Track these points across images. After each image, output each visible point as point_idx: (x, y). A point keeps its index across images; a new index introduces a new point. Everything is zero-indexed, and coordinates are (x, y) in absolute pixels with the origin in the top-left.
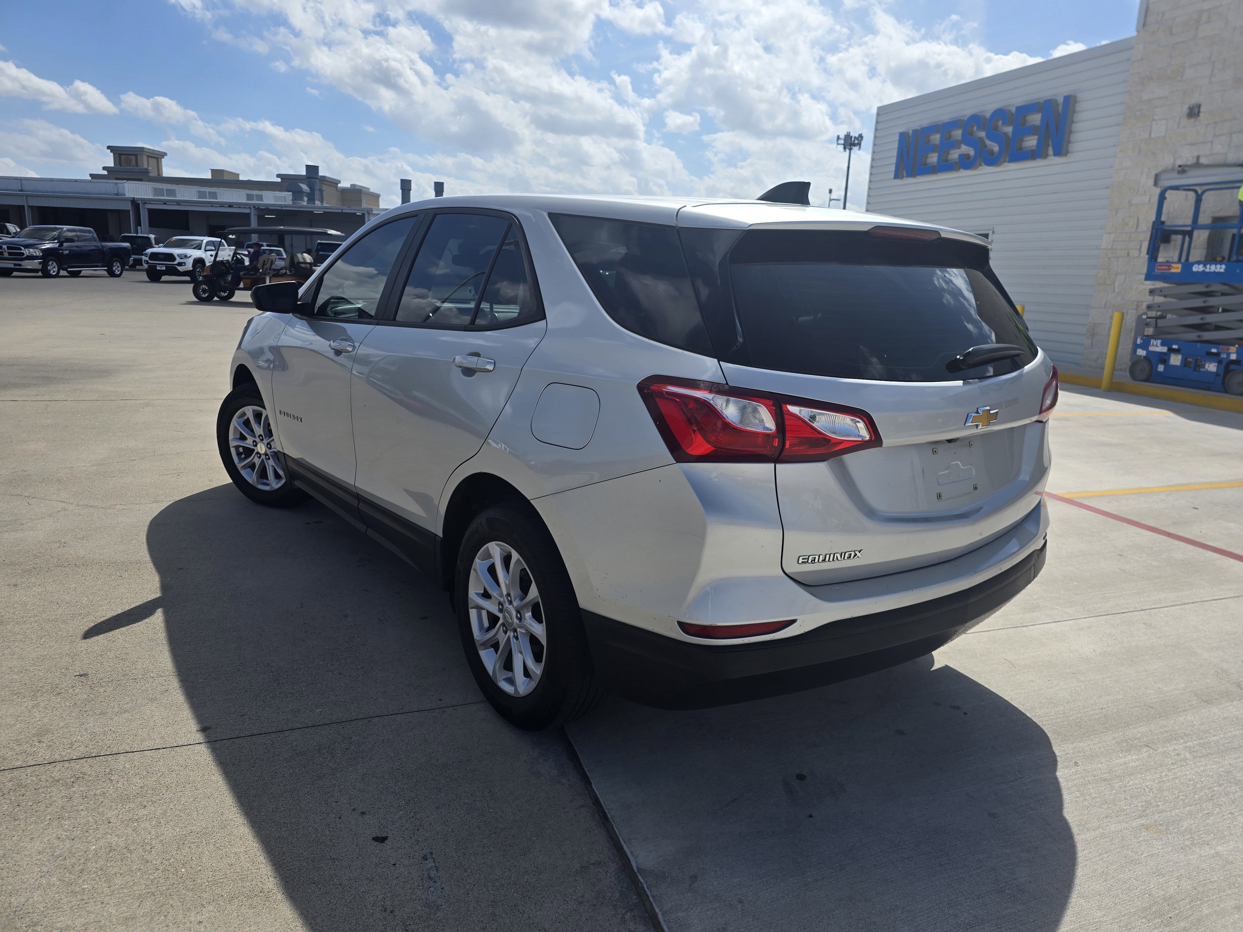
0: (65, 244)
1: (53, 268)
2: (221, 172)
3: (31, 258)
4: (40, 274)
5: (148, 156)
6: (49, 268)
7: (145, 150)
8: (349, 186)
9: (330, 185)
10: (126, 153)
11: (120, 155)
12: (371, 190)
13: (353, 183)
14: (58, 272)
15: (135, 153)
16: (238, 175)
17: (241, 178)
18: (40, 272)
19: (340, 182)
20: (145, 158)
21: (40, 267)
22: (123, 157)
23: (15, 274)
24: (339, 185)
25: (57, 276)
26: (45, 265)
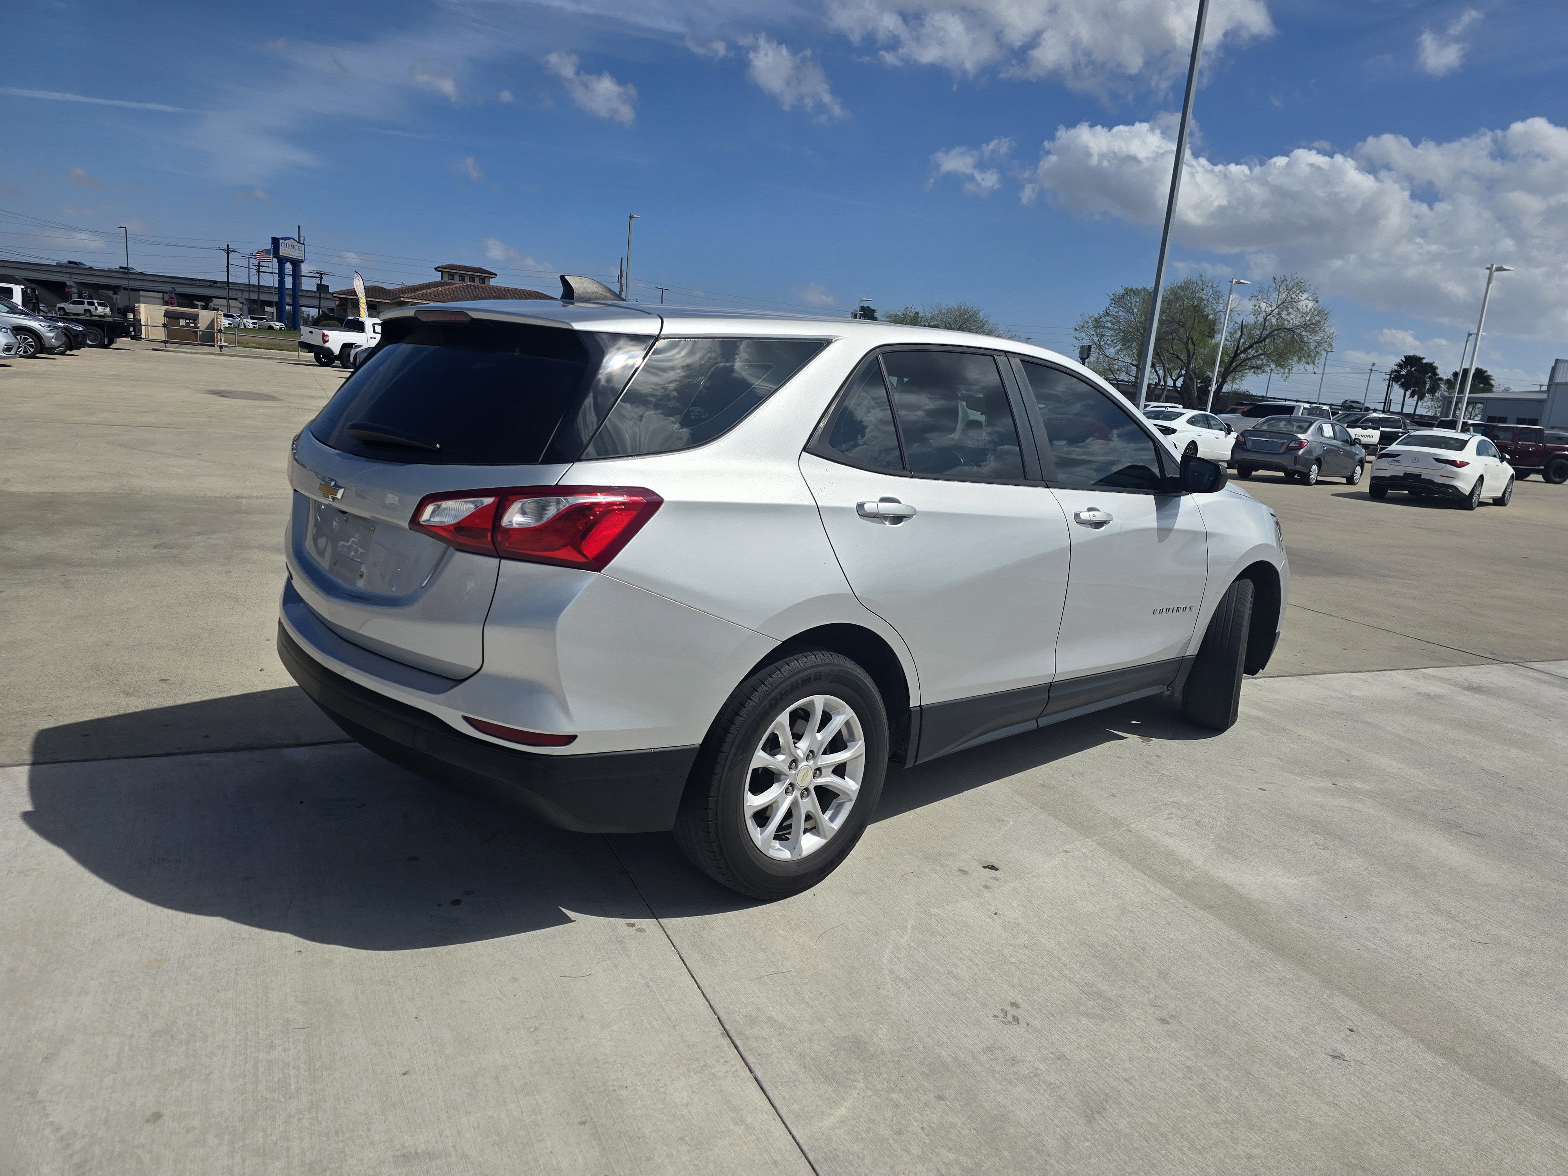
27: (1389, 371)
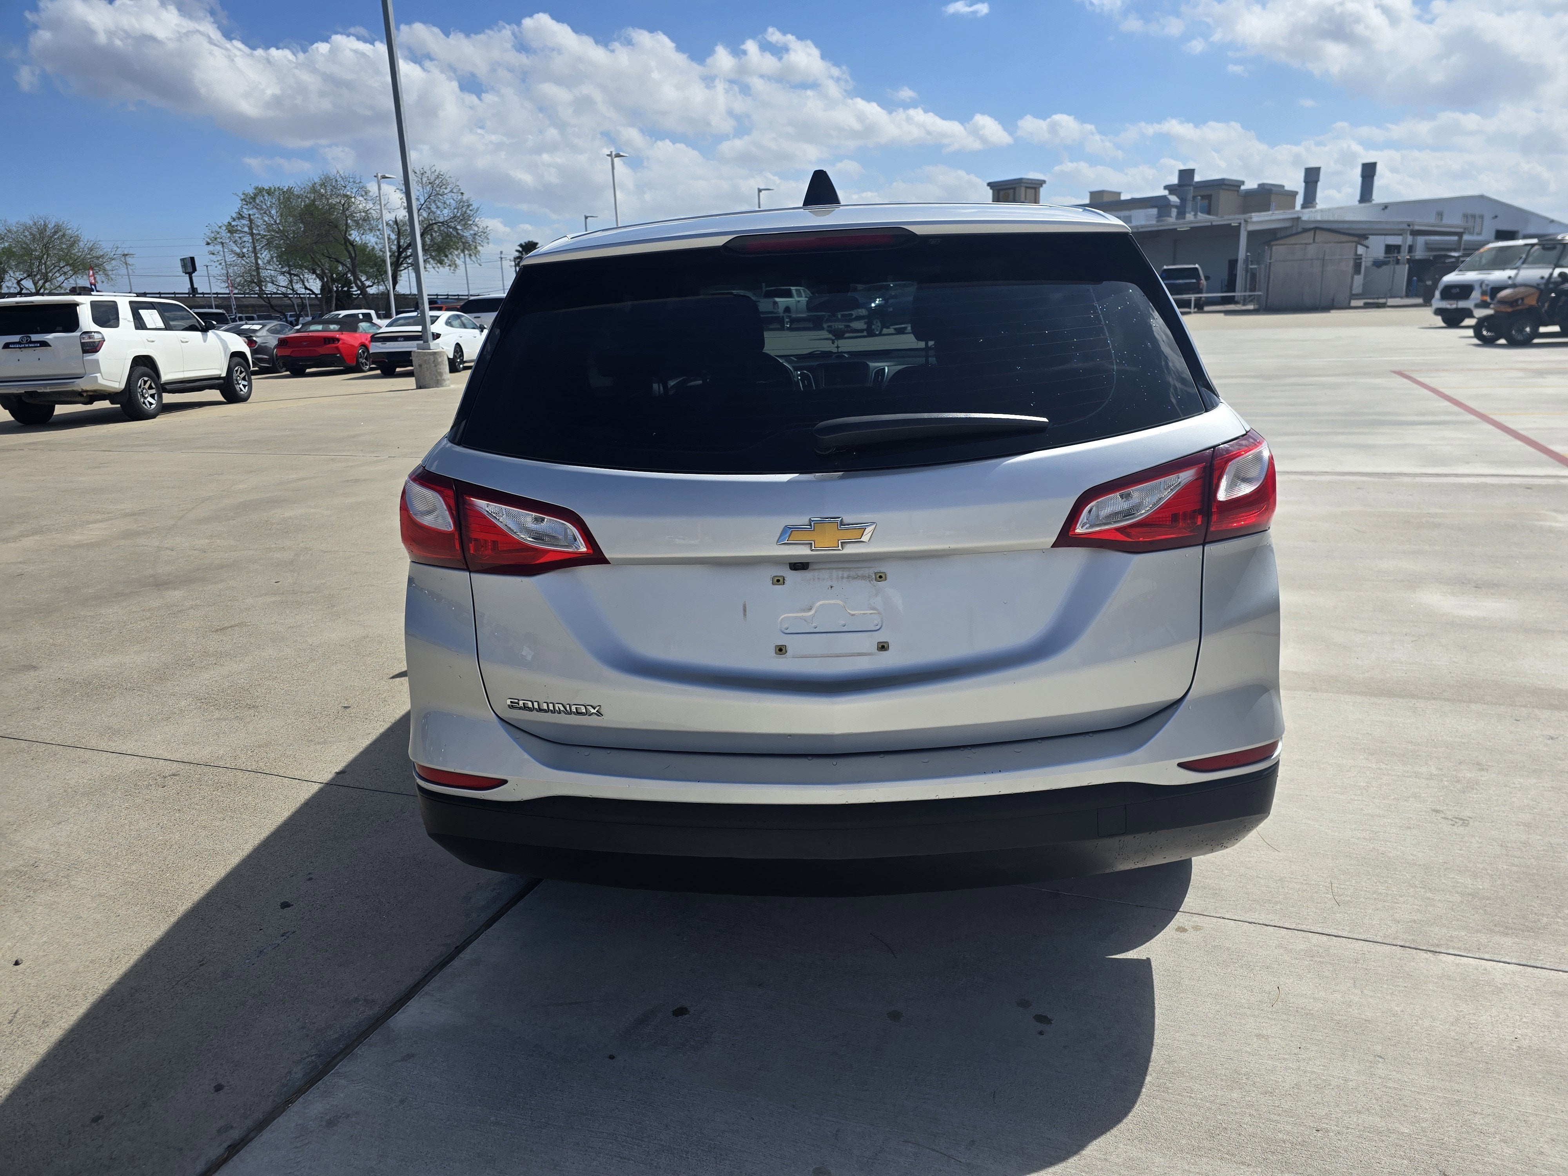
0: (891, 301)
1: (876, 326)
2: (1102, 193)
3: (859, 318)
4: (865, 334)
5: (1027, 188)
6: (873, 327)
7: (1023, 181)
8: (1255, 186)
9: (1228, 190)
10: (1005, 187)
11: (999, 191)
12: (1286, 188)
13: (1261, 182)
14: (881, 330)
15: (1013, 186)
16: (1119, 194)
17: (1124, 197)
18: (865, 332)
19: (1243, 183)
20: (1023, 190)
21: (865, 327)
22: (1002, 193)
23: (847, 335)
24: (1243, 188)
25: (880, 334)
26: (869, 324)
27: (512, 258)
